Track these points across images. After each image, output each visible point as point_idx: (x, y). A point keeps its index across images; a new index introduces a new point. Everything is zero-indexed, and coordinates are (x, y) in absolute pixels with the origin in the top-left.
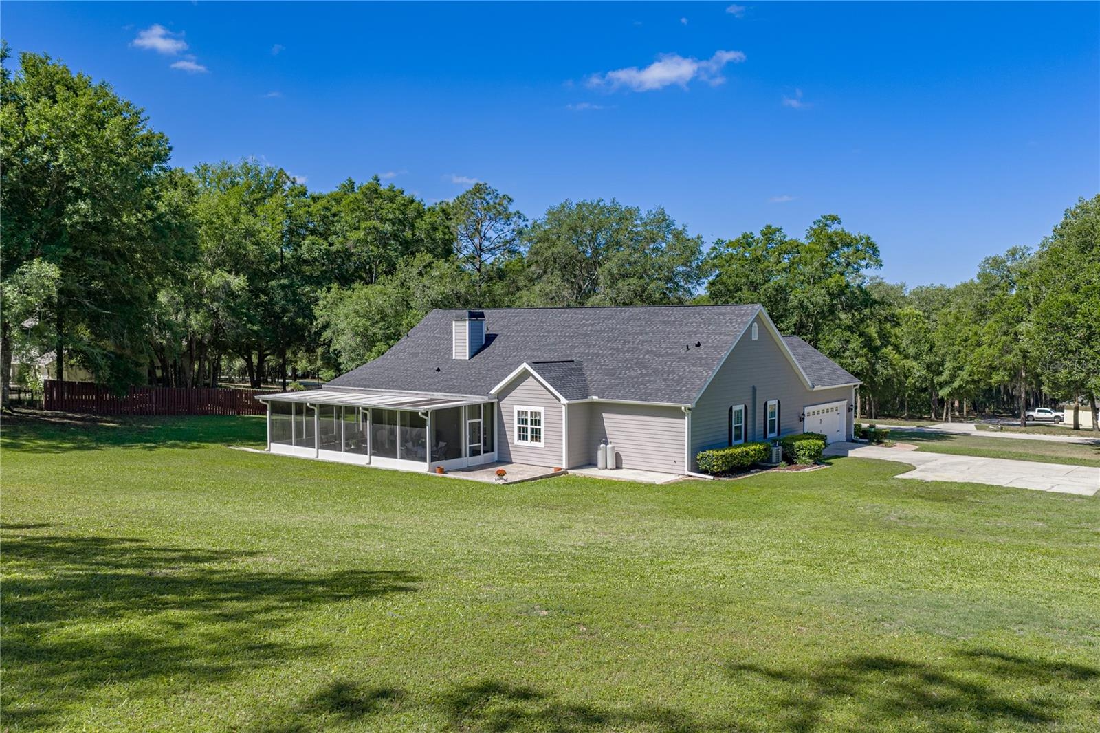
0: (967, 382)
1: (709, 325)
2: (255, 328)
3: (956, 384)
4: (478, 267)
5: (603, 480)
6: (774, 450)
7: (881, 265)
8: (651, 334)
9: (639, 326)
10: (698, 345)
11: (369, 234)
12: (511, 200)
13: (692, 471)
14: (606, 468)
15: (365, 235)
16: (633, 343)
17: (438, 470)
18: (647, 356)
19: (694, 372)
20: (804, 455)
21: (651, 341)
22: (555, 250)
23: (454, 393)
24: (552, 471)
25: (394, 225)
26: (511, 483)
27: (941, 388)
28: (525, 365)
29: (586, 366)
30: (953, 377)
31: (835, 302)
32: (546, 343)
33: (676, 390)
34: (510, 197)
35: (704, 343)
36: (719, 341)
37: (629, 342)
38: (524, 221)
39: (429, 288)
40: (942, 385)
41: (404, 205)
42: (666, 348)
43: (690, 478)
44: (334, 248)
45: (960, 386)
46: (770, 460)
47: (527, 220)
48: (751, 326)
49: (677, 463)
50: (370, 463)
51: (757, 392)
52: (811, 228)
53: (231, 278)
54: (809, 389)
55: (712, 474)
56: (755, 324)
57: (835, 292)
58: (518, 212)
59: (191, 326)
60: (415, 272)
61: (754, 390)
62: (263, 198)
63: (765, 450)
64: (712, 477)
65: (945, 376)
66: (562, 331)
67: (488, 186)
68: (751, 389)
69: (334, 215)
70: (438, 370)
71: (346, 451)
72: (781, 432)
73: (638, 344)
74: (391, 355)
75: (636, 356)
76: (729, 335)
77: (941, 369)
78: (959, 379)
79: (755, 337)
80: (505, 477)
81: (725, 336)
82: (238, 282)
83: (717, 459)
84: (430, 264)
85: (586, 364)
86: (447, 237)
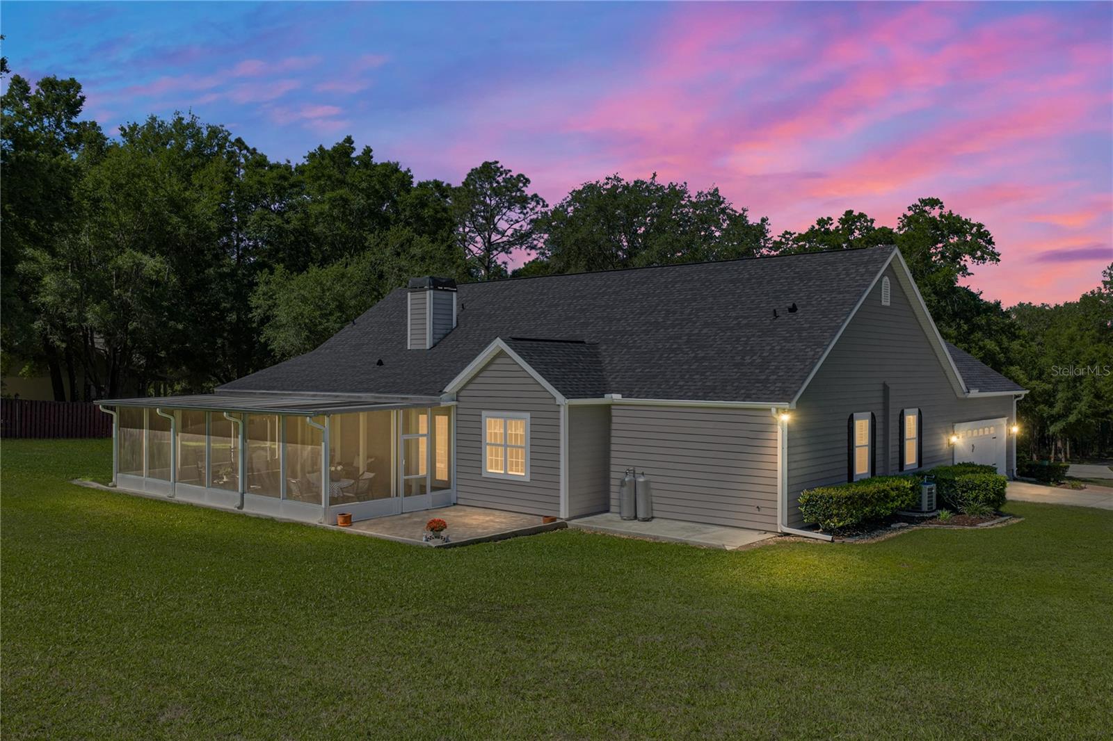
0: (1087, 416)
1: (810, 280)
2: (180, 327)
3: (1072, 418)
4: (486, 265)
5: (626, 541)
6: (925, 489)
7: (999, 260)
8: (711, 300)
9: (691, 290)
10: (793, 309)
11: (334, 207)
12: (527, 181)
13: (789, 525)
14: (636, 518)
15: (330, 209)
16: (682, 313)
17: (340, 520)
18: (705, 331)
19: (789, 351)
20: (976, 499)
21: (711, 309)
22: (579, 236)
23: (389, 392)
24: (539, 522)
25: (369, 198)
26: (455, 545)
27: (1052, 423)
28: (498, 344)
29: (605, 350)
30: (1068, 410)
31: (943, 304)
32: (545, 322)
33: (758, 381)
34: (526, 176)
35: (803, 306)
36: (829, 302)
37: (674, 313)
38: (543, 206)
39: (406, 271)
40: (1055, 419)
41: (385, 175)
42: (736, 318)
43: (787, 538)
44: (290, 227)
45: (1078, 421)
46: (917, 508)
47: (547, 206)
48: (880, 281)
49: (763, 511)
50: (241, 507)
51: (891, 393)
52: (905, 216)
53: (145, 259)
54: (960, 396)
55: (825, 531)
56: (886, 278)
57: (944, 289)
58: (536, 196)
59: (85, 320)
60: (388, 251)
61: (886, 389)
62: (203, 165)
63: (912, 489)
64: (829, 538)
65: (1058, 408)
66: (571, 303)
67: (499, 165)
68: (881, 387)
69: (293, 186)
70: (380, 363)
71: (213, 486)
72: (924, 461)
73: (690, 314)
74: (326, 349)
75: (687, 331)
76: (848, 292)
77: (1052, 400)
78: (1075, 412)
79: (886, 302)
80: (443, 534)
81: (840, 293)
82: (152, 264)
83: (837, 502)
84: (410, 241)
85: (604, 347)
86: (439, 216)
